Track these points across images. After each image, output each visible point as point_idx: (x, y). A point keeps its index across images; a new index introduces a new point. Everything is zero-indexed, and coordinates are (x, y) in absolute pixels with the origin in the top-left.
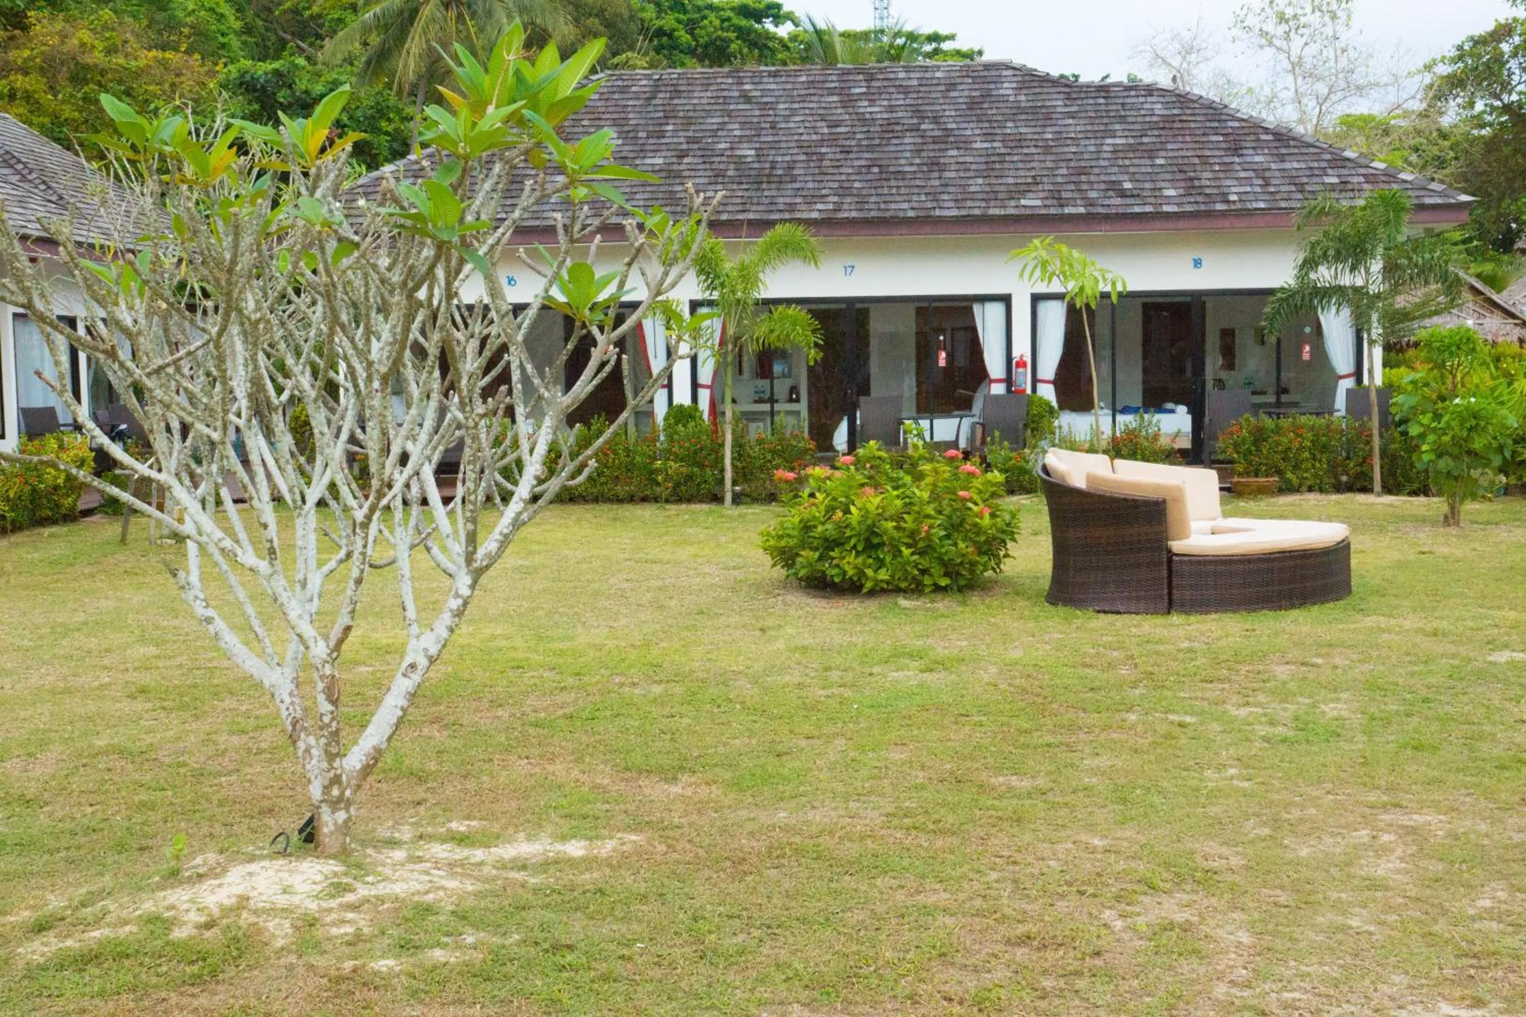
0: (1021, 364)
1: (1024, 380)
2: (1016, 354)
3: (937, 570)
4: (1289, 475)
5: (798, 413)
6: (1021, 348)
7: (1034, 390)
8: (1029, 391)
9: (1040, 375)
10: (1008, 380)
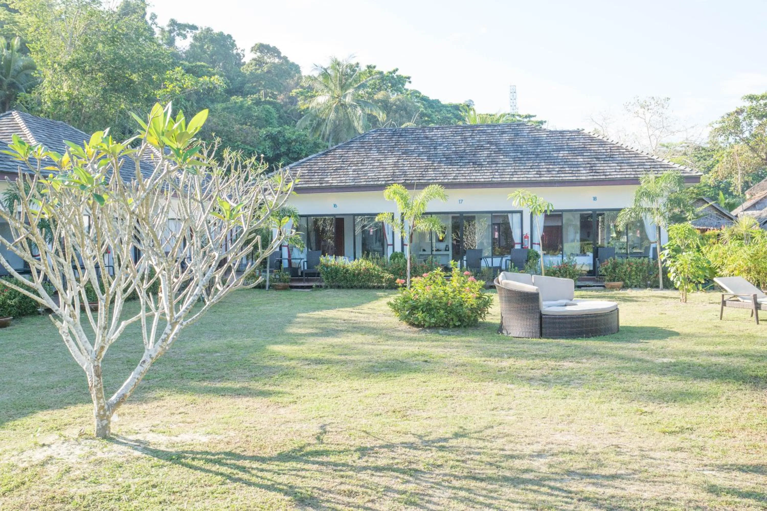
0: (526, 237)
1: (527, 243)
2: (525, 233)
3: (455, 319)
4: (627, 281)
5: (448, 255)
6: (527, 231)
7: (532, 247)
8: (529, 248)
9: (534, 242)
10: (522, 243)
